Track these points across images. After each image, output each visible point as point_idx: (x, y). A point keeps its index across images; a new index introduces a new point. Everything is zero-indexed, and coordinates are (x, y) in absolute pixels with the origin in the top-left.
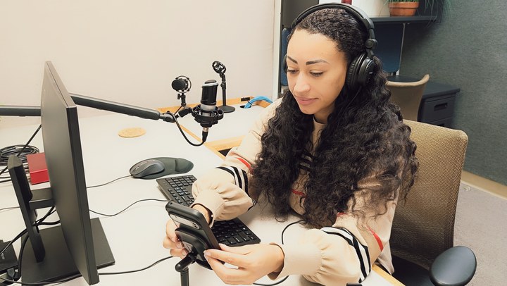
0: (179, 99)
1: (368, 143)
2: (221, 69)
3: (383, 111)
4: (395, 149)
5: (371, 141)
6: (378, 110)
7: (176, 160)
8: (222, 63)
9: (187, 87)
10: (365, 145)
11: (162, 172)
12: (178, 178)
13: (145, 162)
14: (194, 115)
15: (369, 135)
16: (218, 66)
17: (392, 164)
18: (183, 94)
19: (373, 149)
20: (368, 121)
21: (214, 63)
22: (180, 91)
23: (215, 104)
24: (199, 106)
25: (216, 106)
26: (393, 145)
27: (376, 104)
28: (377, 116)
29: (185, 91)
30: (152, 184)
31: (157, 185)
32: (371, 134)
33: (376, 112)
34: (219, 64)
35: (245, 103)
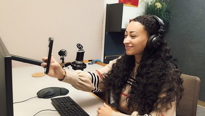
0: (61, 60)
1: (160, 77)
2: (80, 47)
3: (167, 63)
4: (173, 80)
5: (162, 76)
6: (165, 62)
7: (60, 89)
8: (81, 44)
9: (65, 55)
10: (159, 78)
11: (54, 95)
12: (62, 98)
13: (45, 90)
14: (72, 66)
15: (161, 74)
16: (79, 46)
17: (171, 86)
18: (63, 57)
19: (162, 80)
20: (160, 67)
21: (77, 45)
22: (62, 56)
23: (83, 61)
24: (75, 62)
25: (83, 62)
26: (172, 78)
27: (163, 60)
28: (164, 65)
29: (64, 56)
30: (49, 101)
31: (51, 101)
32: (162, 73)
33: (164, 63)
34: (80, 45)
35: (90, 62)
